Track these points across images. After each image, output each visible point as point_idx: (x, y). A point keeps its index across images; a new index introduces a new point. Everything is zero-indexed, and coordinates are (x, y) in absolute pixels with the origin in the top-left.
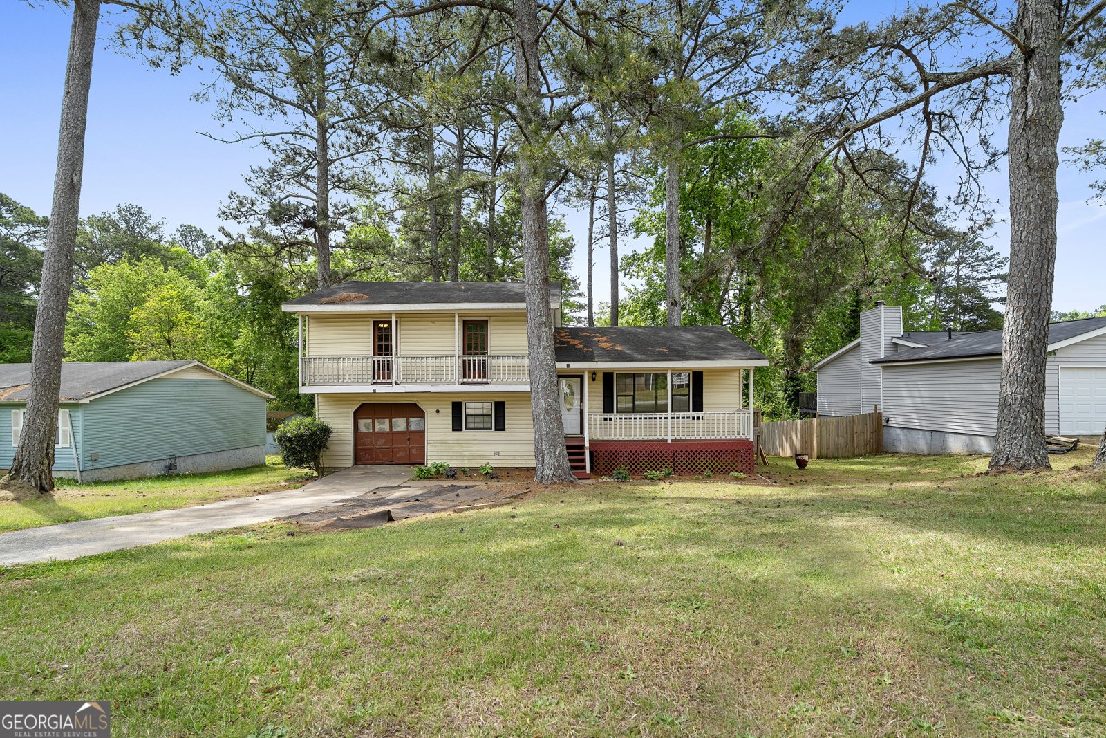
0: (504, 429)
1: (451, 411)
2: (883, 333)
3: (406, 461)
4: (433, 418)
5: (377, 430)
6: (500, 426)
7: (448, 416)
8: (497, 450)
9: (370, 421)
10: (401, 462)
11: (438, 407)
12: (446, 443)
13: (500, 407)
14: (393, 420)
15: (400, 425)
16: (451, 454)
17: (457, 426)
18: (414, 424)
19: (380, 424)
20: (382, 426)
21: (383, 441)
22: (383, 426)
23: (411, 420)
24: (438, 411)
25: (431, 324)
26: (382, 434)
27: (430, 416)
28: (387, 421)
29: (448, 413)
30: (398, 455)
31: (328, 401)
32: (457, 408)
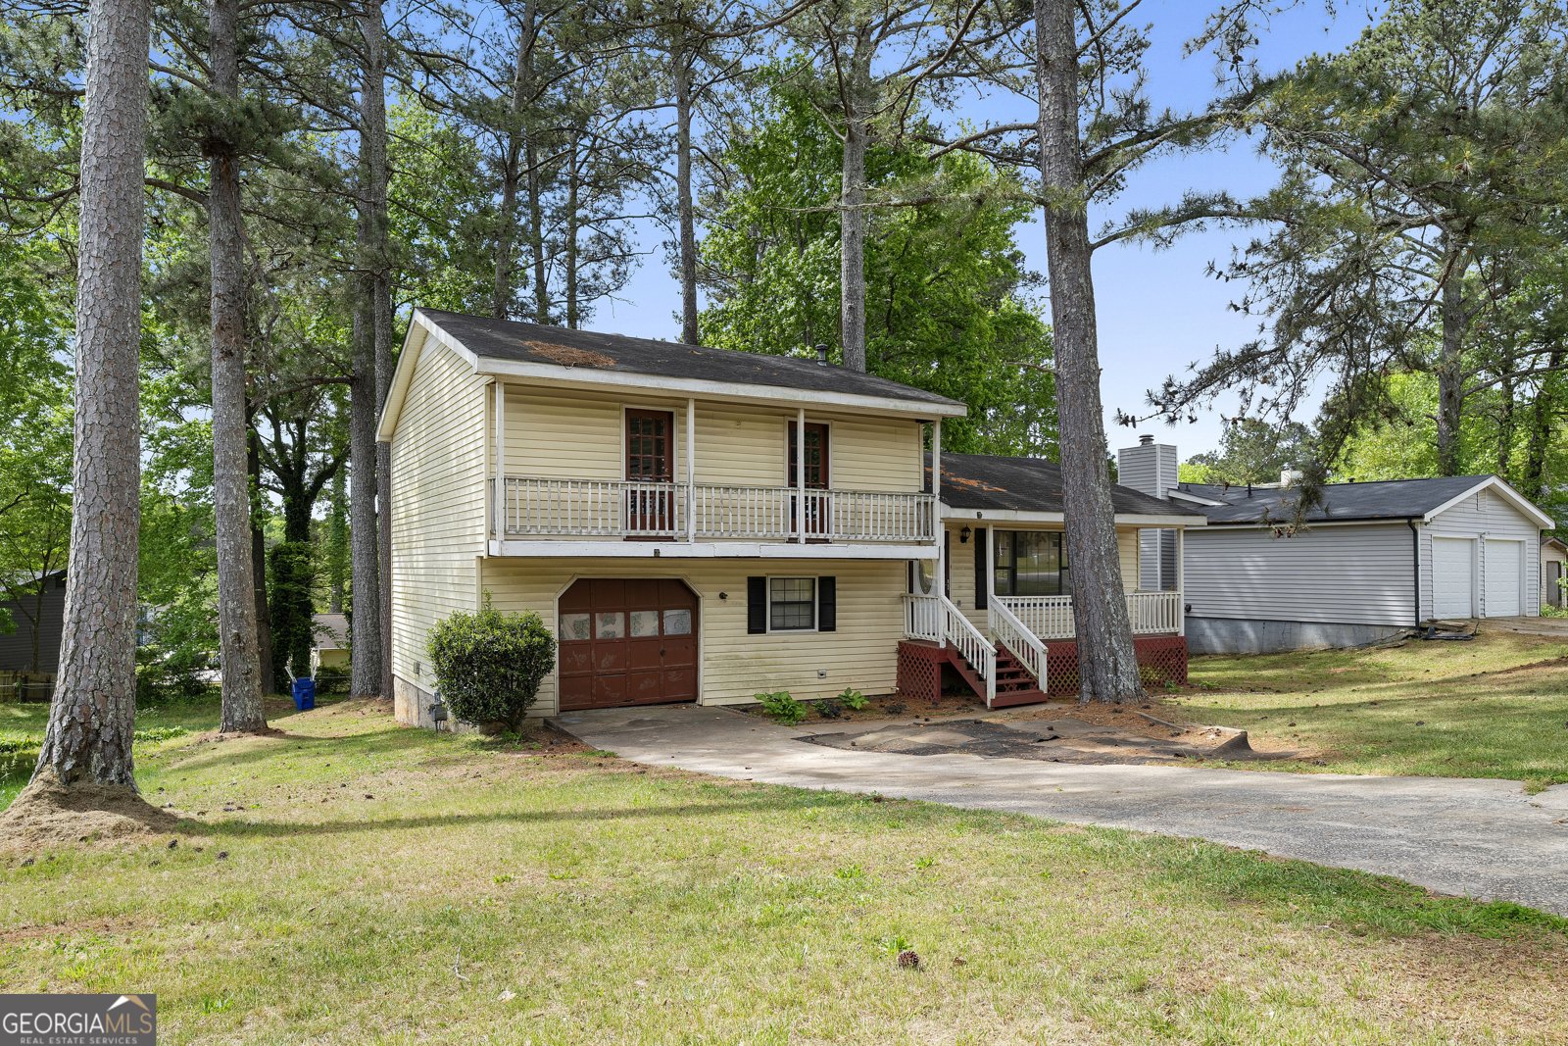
0: (833, 629)
1: (745, 594)
2: (1159, 478)
3: (658, 698)
4: (714, 610)
5: (599, 635)
6: (828, 624)
7: (740, 605)
8: (822, 668)
9: (586, 616)
10: (647, 699)
11: (723, 588)
12: (737, 658)
13: (828, 586)
14: (633, 614)
15: (646, 625)
16: (745, 678)
17: (756, 625)
18: (675, 622)
19: (606, 623)
20: (610, 628)
21: (612, 658)
22: (612, 627)
23: (667, 613)
24: (723, 596)
25: (732, 424)
26: (609, 643)
27: (709, 608)
28: (620, 617)
29: (740, 599)
30: (642, 687)
31: (504, 575)
32: (756, 588)
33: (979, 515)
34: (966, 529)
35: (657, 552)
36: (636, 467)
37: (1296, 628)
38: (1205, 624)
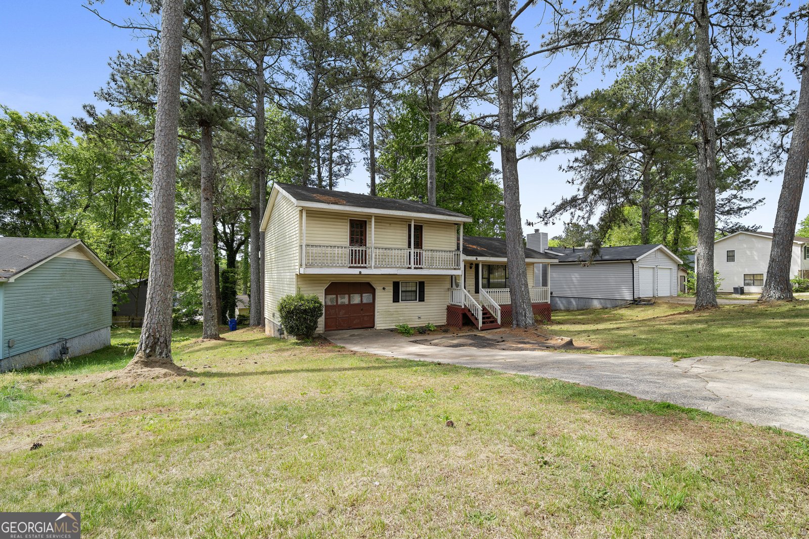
0: (424, 301)
1: (392, 288)
2: (541, 245)
3: (360, 326)
4: (380, 294)
5: (339, 303)
6: (422, 299)
7: (390, 292)
8: (420, 315)
9: (334, 296)
10: (356, 327)
11: (384, 286)
12: (389, 311)
13: (422, 285)
14: (351, 295)
15: (356, 299)
16: (392, 319)
17: (396, 299)
18: (367, 298)
19: (342, 298)
20: (343, 300)
21: (344, 311)
22: (344, 300)
23: (364, 295)
24: (384, 289)
25: (388, 225)
26: (343, 306)
27: (379, 293)
28: (347, 296)
29: (390, 289)
30: (354, 322)
31: (306, 281)
32: (396, 285)
33: (477, 259)
34: (472, 264)
35: (360, 272)
36: (353, 241)
37: (590, 300)
38: (557, 299)
